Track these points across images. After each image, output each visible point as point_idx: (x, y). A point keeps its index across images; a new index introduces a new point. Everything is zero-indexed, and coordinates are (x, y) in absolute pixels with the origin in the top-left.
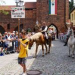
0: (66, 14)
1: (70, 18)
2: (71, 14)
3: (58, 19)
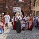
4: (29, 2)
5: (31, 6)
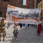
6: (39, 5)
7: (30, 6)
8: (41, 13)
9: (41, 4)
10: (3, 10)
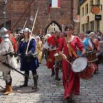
0: (74, 7)
1: (79, 13)
2: (81, 8)
3: (62, 14)
4: (70, 7)
5: (74, 14)
6: (83, 8)
7: (65, 9)
8: (86, 22)
9: (87, 5)
10: (13, 18)
